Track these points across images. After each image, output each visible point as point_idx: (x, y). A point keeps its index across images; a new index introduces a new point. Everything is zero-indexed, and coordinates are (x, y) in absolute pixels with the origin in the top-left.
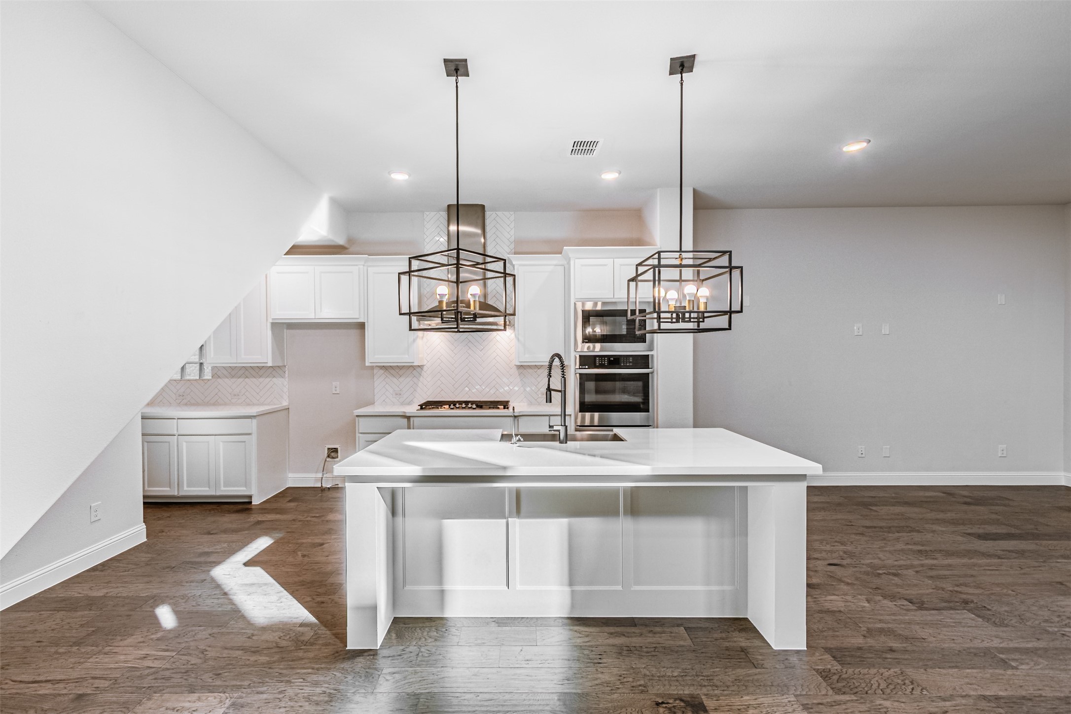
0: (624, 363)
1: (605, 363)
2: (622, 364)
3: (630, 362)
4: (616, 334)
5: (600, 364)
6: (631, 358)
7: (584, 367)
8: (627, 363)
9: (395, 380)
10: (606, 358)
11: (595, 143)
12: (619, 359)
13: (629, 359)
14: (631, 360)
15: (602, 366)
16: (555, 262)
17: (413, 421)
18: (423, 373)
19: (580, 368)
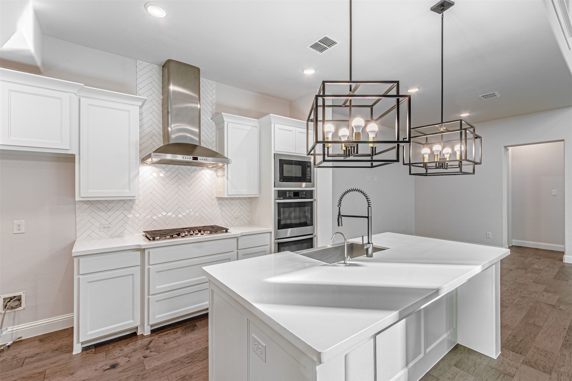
0: (301, 196)
1: (291, 196)
2: (300, 196)
3: (304, 195)
4: (297, 176)
5: (289, 196)
6: (304, 192)
7: (280, 198)
8: (302, 195)
9: (102, 214)
10: (292, 192)
11: (334, 43)
12: (298, 192)
13: (303, 193)
14: (304, 194)
15: (290, 198)
16: (252, 124)
17: (149, 252)
18: (135, 206)
19: (278, 199)
